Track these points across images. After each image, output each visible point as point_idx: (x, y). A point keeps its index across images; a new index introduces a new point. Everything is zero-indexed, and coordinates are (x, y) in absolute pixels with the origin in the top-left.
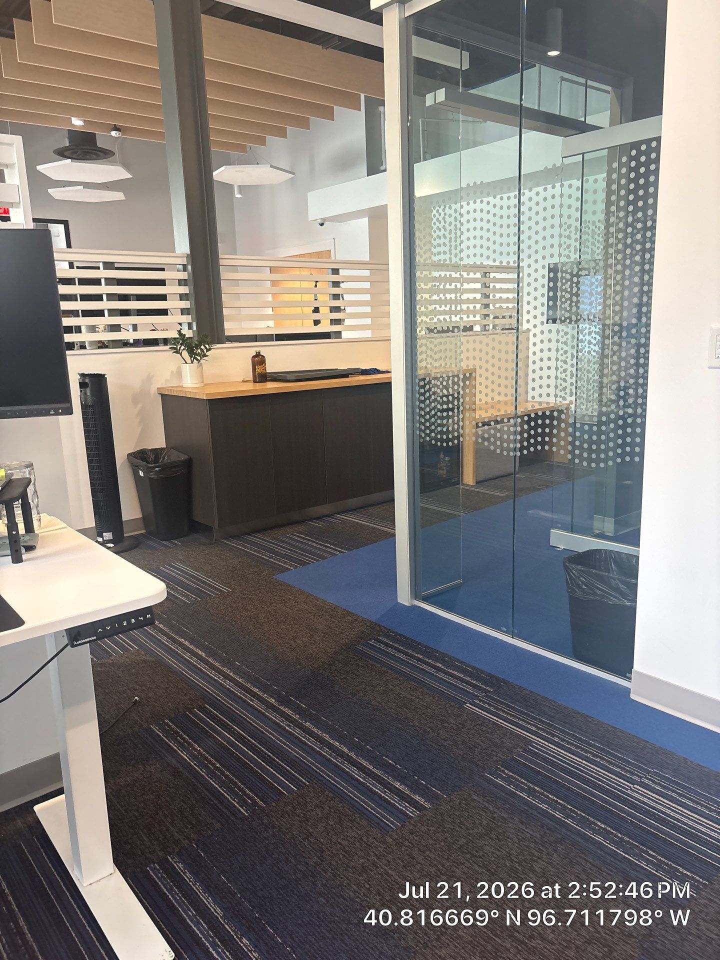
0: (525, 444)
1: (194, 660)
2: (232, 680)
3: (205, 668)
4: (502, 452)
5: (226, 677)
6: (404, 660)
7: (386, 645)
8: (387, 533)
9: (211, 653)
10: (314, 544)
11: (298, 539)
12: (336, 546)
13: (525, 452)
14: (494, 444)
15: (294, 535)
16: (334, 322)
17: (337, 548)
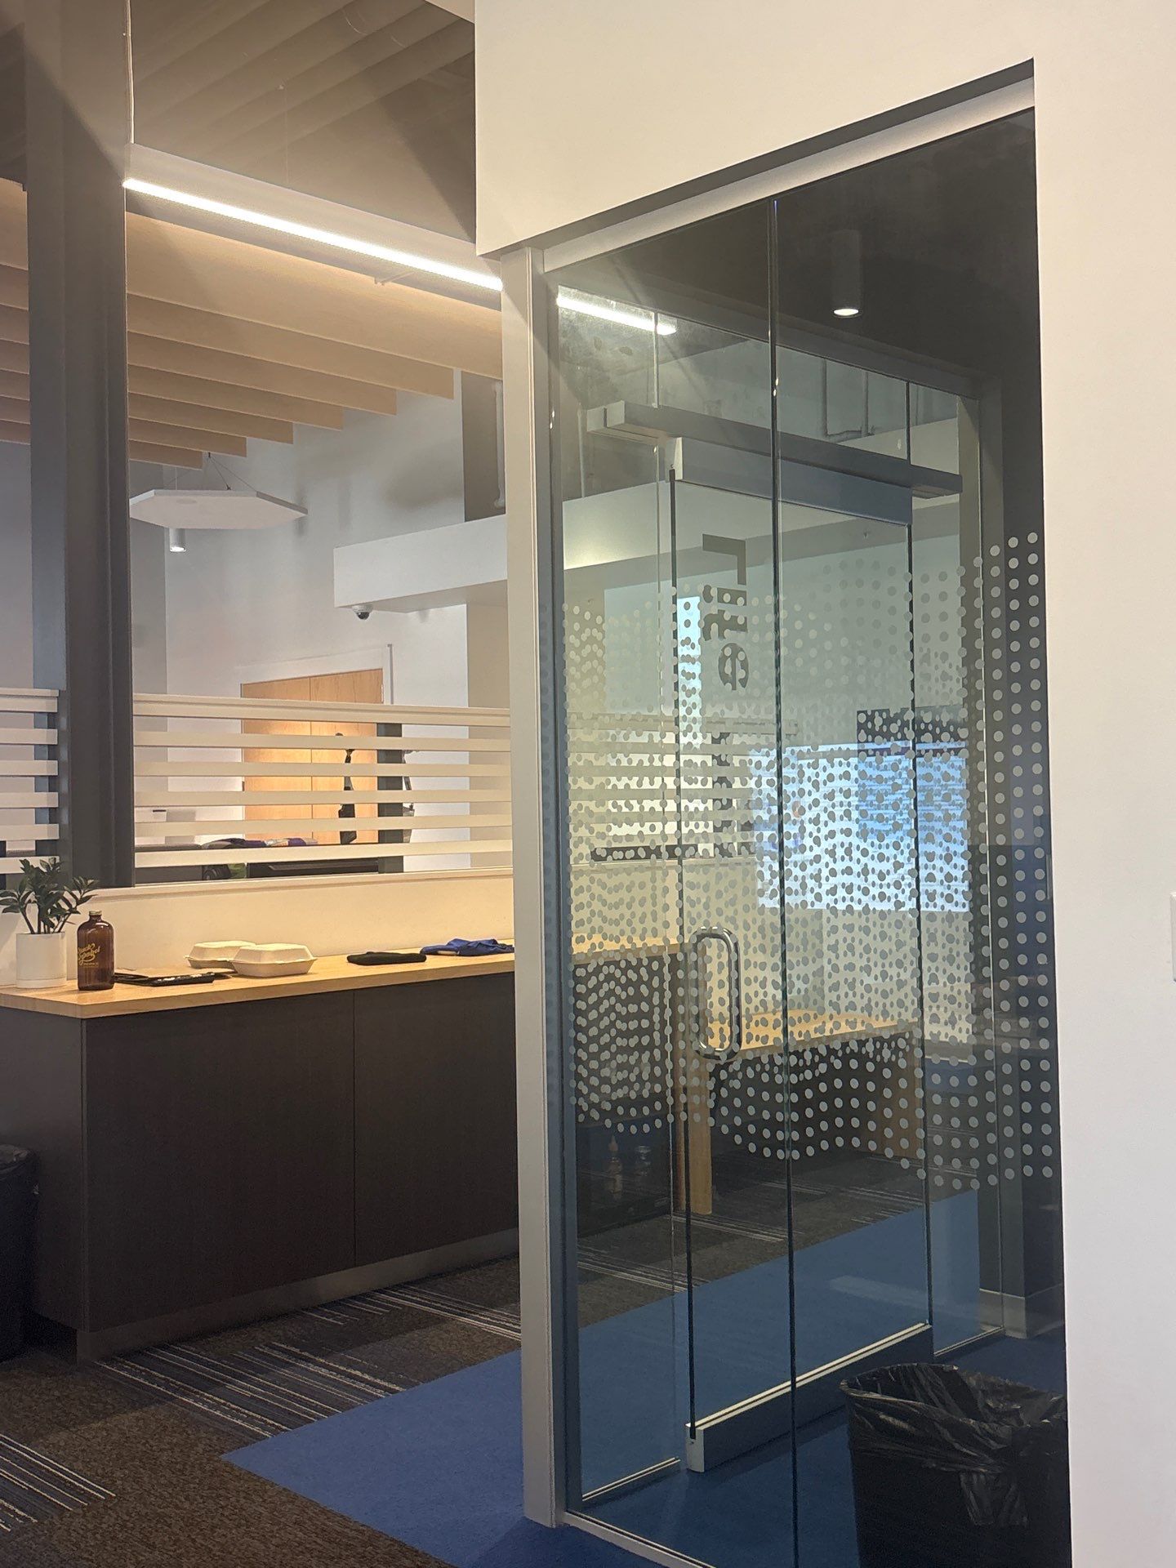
0: (810, 1132)
4: (760, 1150)
8: (502, 1340)
10: (323, 1371)
11: (284, 1357)
12: (375, 1377)
13: (810, 1151)
14: (742, 1130)
15: (274, 1348)
16: (385, 837)
17: (378, 1381)
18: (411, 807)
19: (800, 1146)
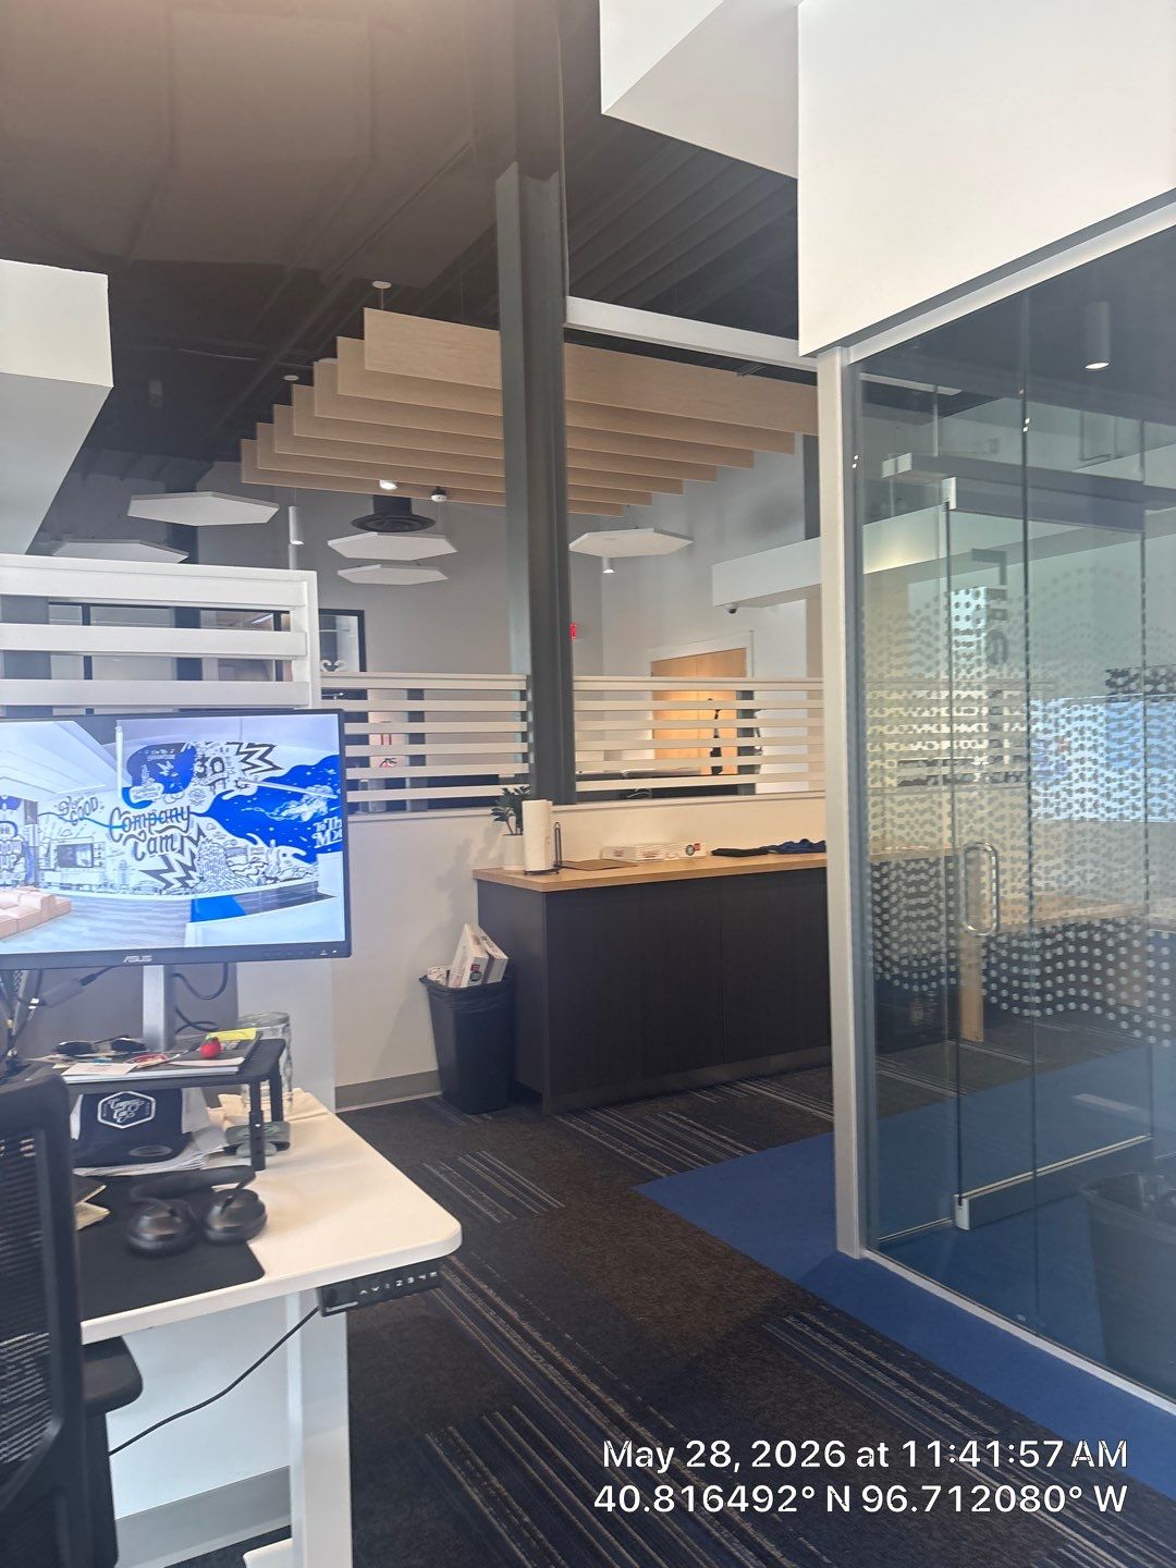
1: (500, 1324)
2: (558, 1366)
3: (516, 1340)
5: (550, 1359)
6: (844, 1360)
7: (816, 1328)
9: (528, 1315)
10: (702, 1135)
11: (676, 1123)
12: (737, 1140)
15: (669, 1115)
16: (743, 770)
17: (739, 1145)
18: (760, 750)
19: (1041, 1006)
